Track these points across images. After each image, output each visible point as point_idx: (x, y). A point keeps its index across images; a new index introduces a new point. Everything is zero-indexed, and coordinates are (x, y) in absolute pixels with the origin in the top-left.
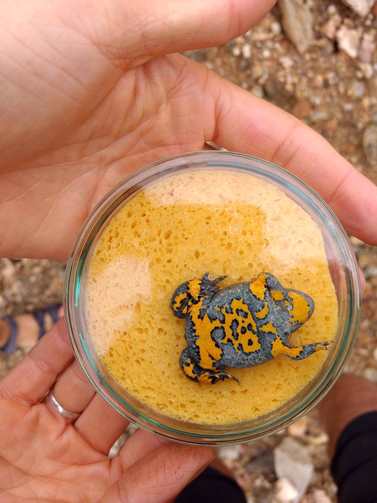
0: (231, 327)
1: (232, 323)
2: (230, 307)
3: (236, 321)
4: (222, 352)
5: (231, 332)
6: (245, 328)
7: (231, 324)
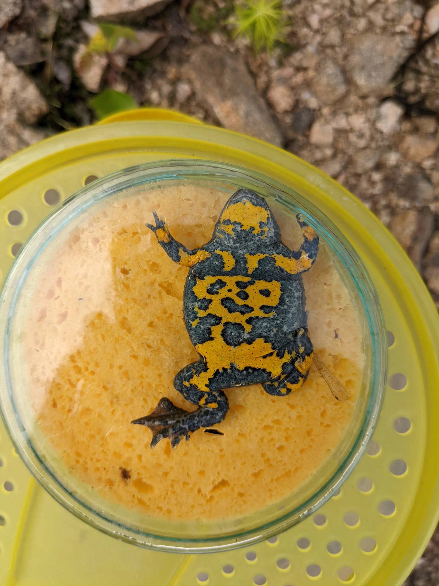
0: (230, 311)
1: (225, 307)
2: (200, 300)
3: (224, 301)
4: (263, 338)
5: (238, 314)
6: (240, 292)
7: (226, 310)
